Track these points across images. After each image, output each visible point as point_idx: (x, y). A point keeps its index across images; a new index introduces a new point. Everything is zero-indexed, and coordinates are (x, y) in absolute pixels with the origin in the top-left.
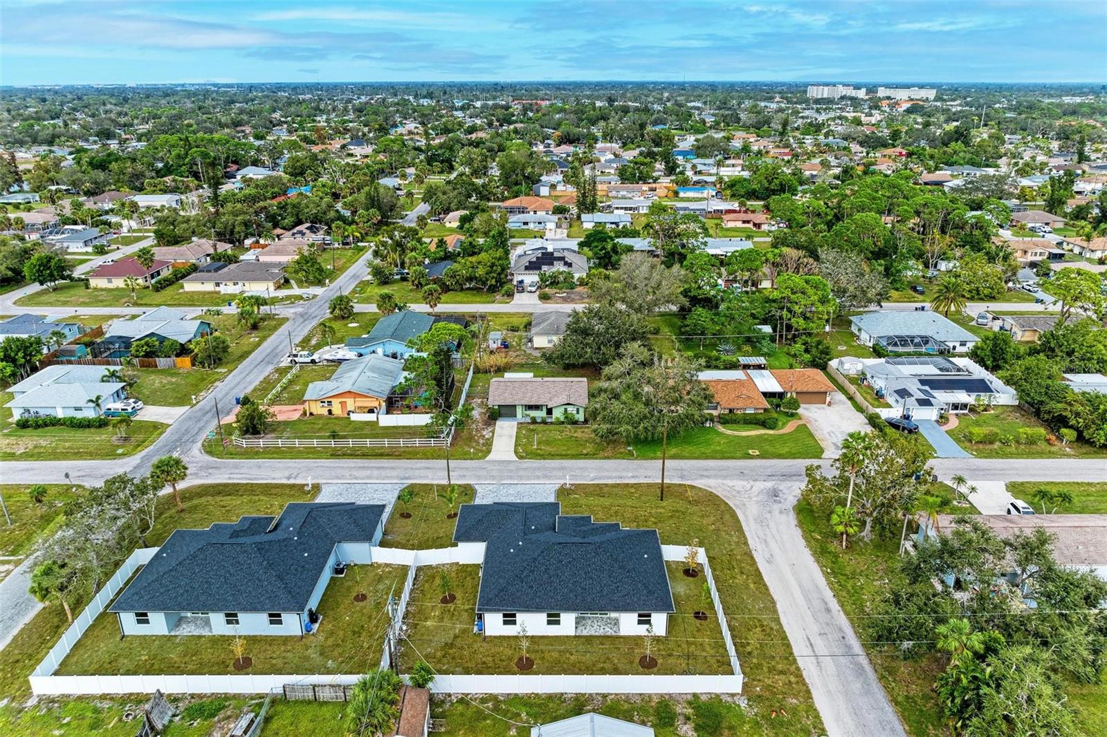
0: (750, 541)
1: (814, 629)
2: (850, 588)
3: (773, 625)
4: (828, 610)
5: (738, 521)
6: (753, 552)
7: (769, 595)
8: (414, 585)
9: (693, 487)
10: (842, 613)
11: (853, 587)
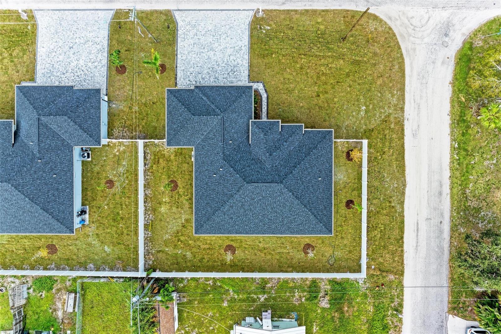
0: (406, 108)
1: (425, 213)
2: (465, 166)
3: (398, 207)
4: (440, 194)
5: (403, 76)
6: (406, 121)
7: (404, 176)
8: (145, 164)
9: (375, 18)
10: (449, 196)
11: (467, 165)
